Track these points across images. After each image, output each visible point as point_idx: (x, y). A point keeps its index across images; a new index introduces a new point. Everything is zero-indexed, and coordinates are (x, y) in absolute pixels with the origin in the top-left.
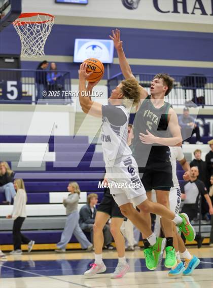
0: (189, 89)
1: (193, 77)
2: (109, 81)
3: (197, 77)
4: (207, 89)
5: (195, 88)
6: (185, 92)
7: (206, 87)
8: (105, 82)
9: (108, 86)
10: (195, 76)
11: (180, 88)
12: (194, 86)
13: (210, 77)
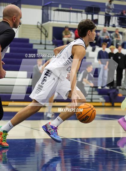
0: (90, 14)
1: (92, 7)
2: (43, 7)
3: (95, 8)
4: (100, 15)
5: (93, 14)
6: (87, 16)
7: (99, 13)
8: (41, 7)
9: (43, 9)
10: (93, 7)
11: (84, 13)
12: (92, 12)
13: (102, 8)
